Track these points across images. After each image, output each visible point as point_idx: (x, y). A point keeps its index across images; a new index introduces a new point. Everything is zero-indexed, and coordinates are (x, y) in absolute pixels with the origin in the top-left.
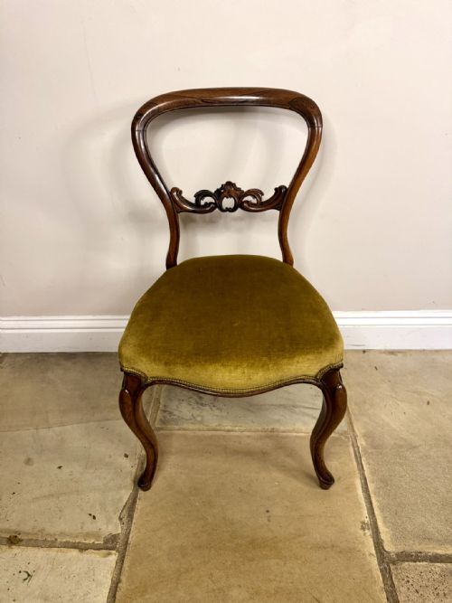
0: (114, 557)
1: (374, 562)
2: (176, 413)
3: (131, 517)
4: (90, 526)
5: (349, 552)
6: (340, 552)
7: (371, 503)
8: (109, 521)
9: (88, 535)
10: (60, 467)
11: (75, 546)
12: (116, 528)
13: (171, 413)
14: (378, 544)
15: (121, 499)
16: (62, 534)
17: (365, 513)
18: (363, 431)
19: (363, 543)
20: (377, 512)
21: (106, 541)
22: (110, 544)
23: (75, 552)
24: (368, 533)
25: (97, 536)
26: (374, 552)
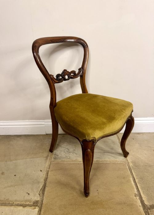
0: (37, 209)
1: (141, 209)
2: (60, 155)
3: (43, 194)
4: (27, 197)
5: (131, 205)
6: (128, 205)
7: (137, 187)
8: (35, 195)
9: (26, 201)
10: (15, 175)
11: (21, 205)
12: (37, 198)
13: (57, 155)
14: (142, 202)
15: (39, 187)
16: (16, 201)
17: (136, 190)
18: (131, 160)
19: (136, 202)
20: (140, 190)
21: (34, 203)
22: (35, 204)
23: (21, 208)
24: (138, 198)
25: (29, 201)
26: (141, 205)
